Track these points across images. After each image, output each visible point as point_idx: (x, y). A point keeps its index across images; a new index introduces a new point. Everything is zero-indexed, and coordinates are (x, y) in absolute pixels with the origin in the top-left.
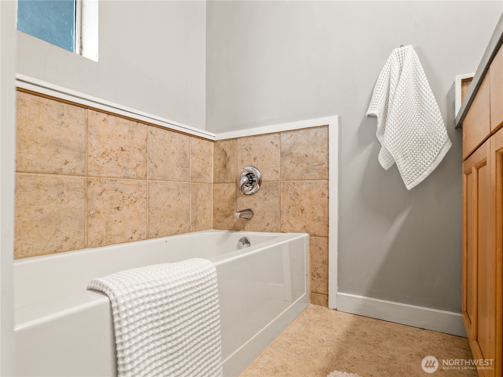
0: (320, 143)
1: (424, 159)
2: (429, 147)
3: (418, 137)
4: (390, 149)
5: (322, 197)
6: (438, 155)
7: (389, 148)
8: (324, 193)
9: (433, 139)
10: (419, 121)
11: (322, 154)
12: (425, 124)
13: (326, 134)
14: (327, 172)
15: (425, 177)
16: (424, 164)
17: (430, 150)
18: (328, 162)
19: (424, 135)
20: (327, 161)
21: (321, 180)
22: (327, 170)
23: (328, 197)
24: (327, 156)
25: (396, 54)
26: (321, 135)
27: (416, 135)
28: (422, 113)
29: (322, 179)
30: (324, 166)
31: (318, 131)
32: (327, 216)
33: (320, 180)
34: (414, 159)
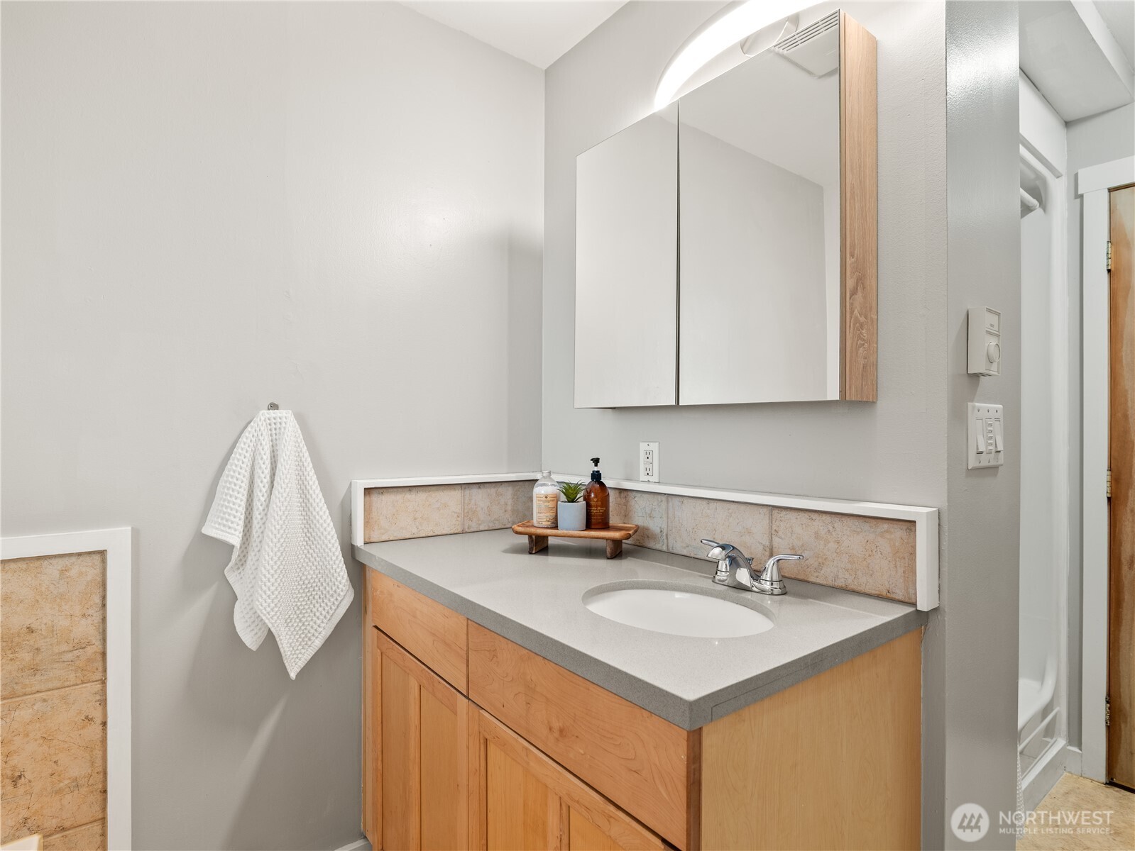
0: (77, 594)
1: (315, 618)
2: (322, 596)
3: (306, 582)
4: (269, 619)
5: (83, 727)
6: (335, 610)
7: (267, 618)
8: (90, 717)
9: (328, 584)
10: (306, 551)
11: (83, 621)
12: (315, 558)
13: (98, 571)
14: (100, 664)
15: (317, 649)
16: (315, 627)
17: (323, 601)
18: (104, 640)
19: (314, 576)
20: (100, 637)
21: (80, 686)
22: (99, 658)
23: (104, 724)
24: (101, 625)
25: (265, 420)
26: (81, 574)
27: (303, 578)
28: (311, 538)
29: (83, 683)
30: (90, 650)
31: (73, 564)
32: (100, 769)
33: (77, 685)
34: (300, 621)
